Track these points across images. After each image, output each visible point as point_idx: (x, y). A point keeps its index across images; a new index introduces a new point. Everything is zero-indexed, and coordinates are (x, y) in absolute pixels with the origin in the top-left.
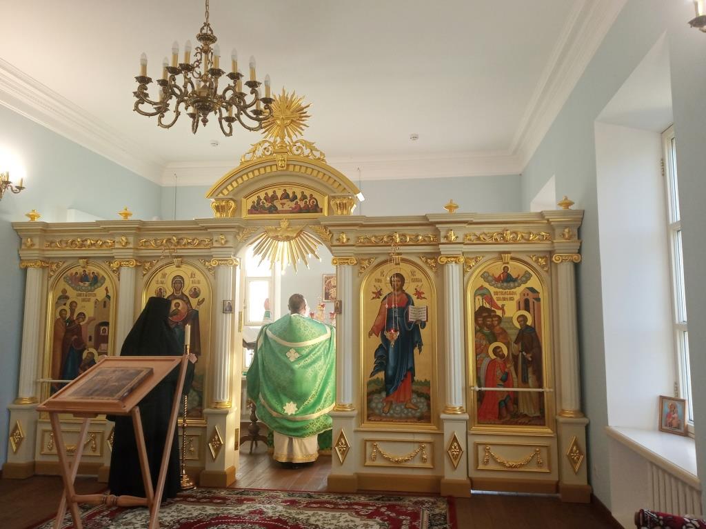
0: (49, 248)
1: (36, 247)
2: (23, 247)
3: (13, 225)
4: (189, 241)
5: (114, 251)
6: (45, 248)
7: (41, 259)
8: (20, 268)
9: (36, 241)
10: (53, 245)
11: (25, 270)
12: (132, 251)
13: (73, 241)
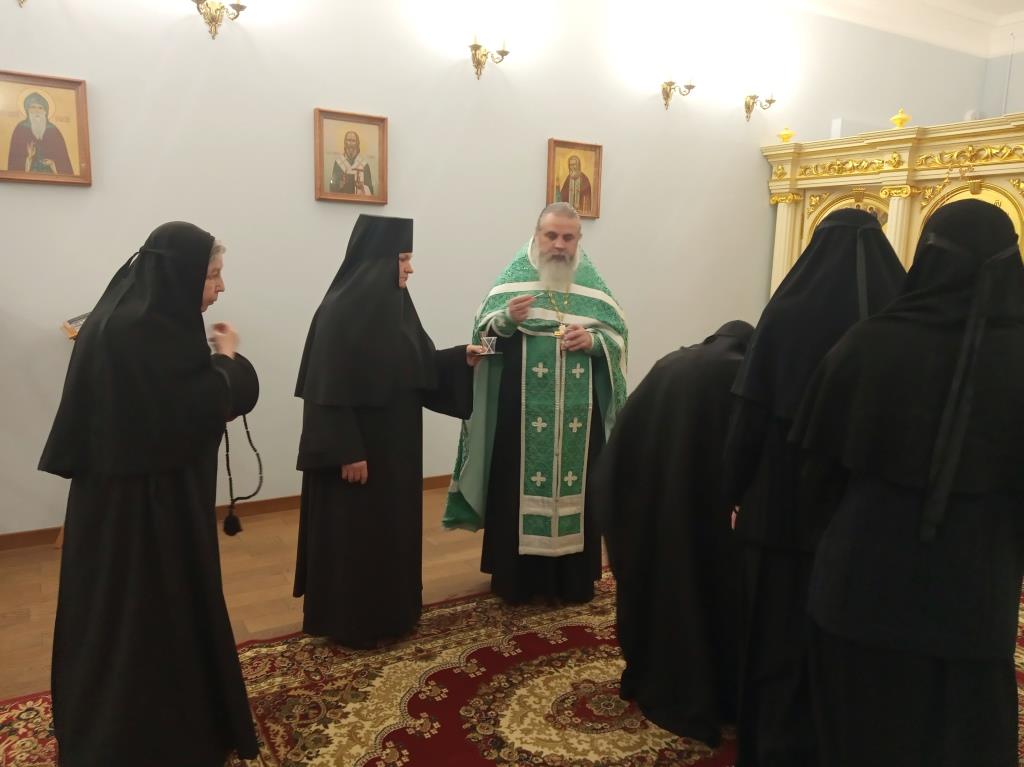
0: (803, 177)
1: (788, 176)
2: (774, 177)
3: (762, 151)
4: (994, 151)
5: (881, 175)
6: (798, 177)
7: (794, 191)
8: (771, 205)
9: (788, 168)
10: (808, 171)
11: (775, 206)
12: (906, 173)
13: (832, 165)
